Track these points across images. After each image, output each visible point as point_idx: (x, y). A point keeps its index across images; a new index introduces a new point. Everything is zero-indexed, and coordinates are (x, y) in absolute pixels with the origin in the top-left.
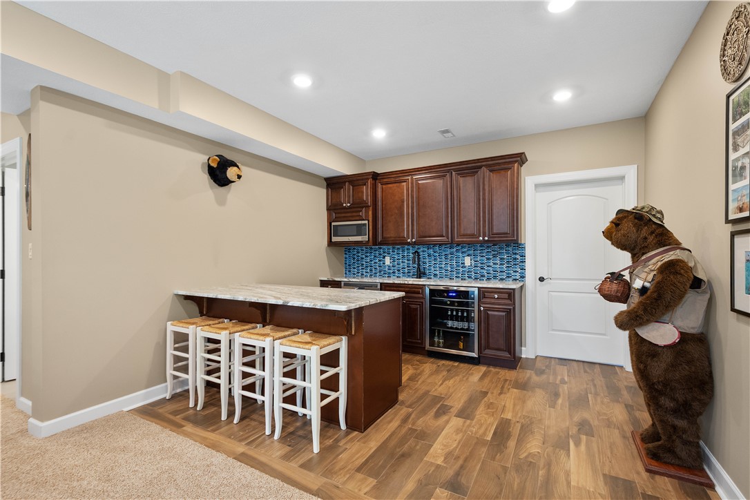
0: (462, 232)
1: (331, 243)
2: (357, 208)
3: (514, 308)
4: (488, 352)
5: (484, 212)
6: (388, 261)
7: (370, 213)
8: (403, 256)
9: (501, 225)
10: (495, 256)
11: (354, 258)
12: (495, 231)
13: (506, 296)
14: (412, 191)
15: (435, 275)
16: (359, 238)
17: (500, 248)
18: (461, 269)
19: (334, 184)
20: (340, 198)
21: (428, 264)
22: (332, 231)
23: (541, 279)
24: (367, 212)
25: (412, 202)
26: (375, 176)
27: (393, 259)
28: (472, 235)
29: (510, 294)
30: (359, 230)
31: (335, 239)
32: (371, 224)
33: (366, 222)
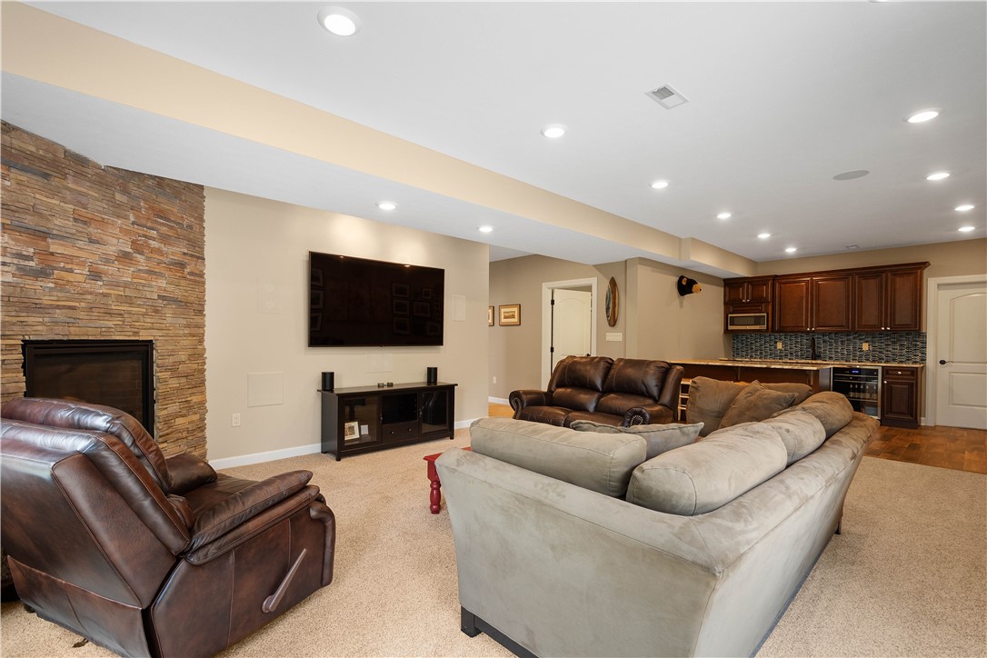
0: (864, 323)
1: (726, 331)
2: (756, 303)
3: (917, 383)
4: (890, 416)
5: (886, 308)
6: (780, 346)
7: (770, 307)
8: (797, 342)
9: (903, 317)
10: (894, 343)
11: (742, 344)
12: (897, 323)
13: (909, 373)
14: (812, 290)
15: (831, 358)
16: (757, 327)
17: (901, 336)
18: (858, 353)
19: (731, 284)
20: (739, 295)
21: (822, 347)
22: (728, 321)
23: (943, 362)
24: (767, 307)
25: (812, 299)
26: (775, 278)
27: (785, 344)
28: (874, 326)
29: (914, 372)
30: (758, 321)
31: (730, 328)
32: (770, 315)
33: (765, 314)
